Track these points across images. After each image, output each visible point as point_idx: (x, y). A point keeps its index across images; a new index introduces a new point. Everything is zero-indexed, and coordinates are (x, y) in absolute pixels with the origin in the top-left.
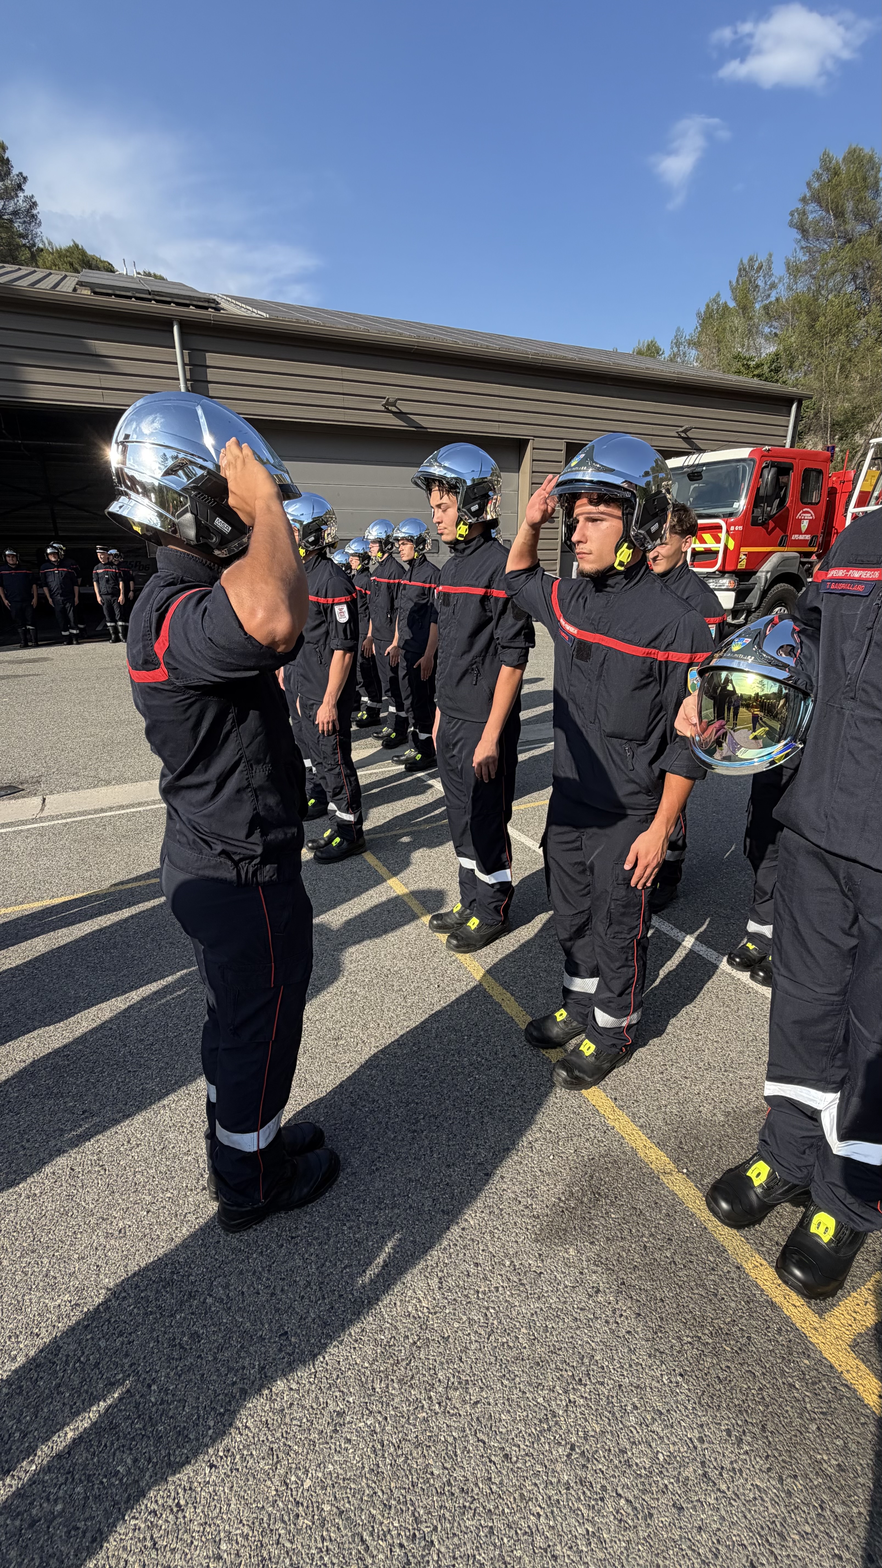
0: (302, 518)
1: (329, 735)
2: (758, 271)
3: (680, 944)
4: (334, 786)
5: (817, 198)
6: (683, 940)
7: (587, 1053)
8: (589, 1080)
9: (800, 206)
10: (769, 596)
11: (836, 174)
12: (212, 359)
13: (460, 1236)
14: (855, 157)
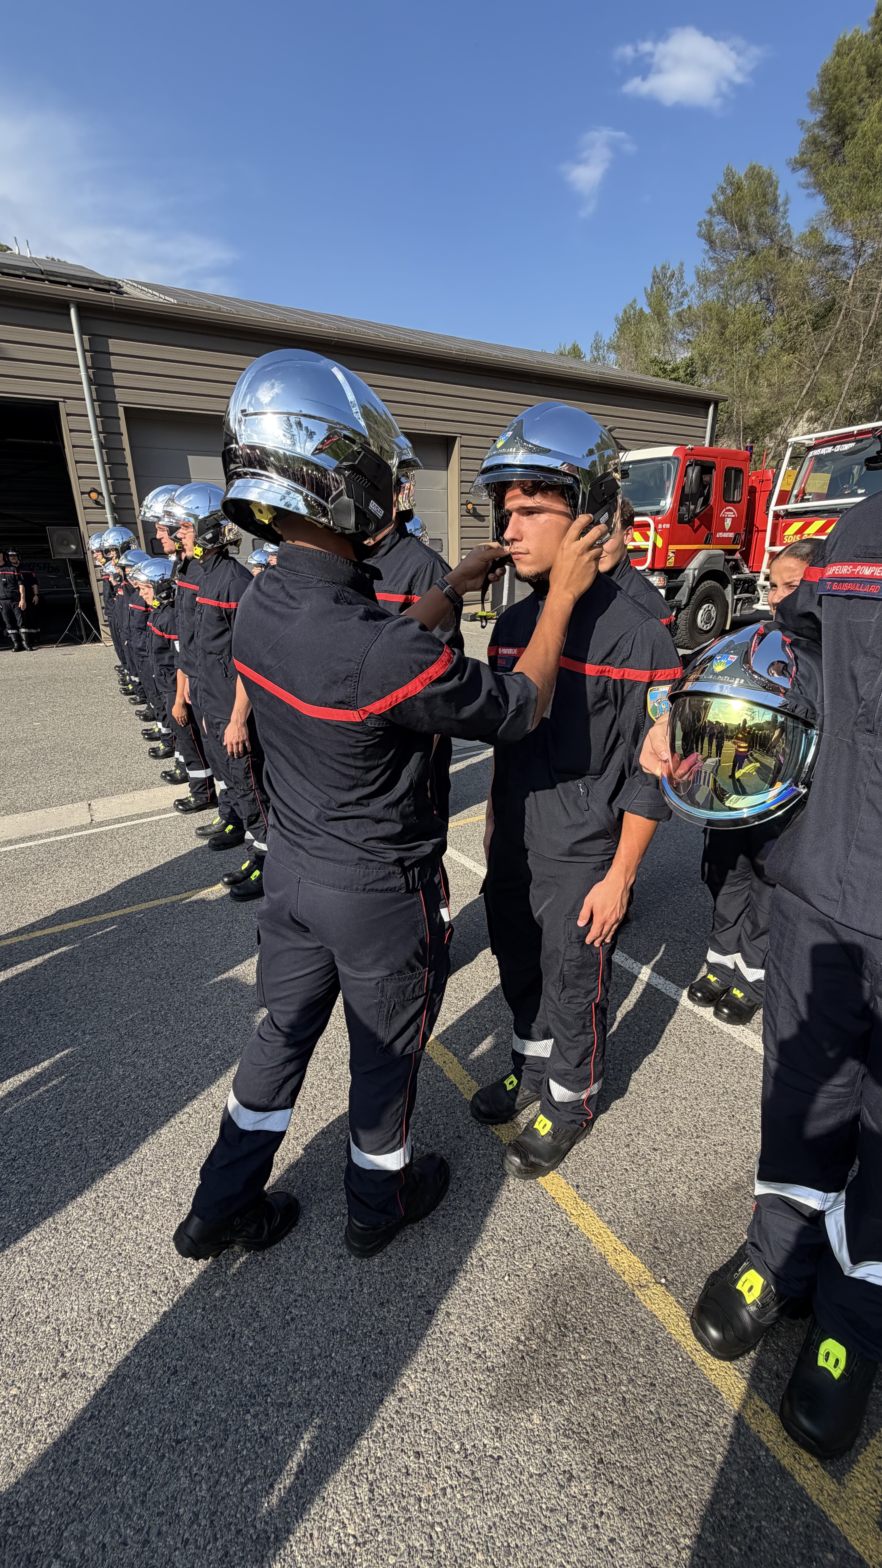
0: (197, 512)
1: (239, 758)
2: (670, 280)
3: (636, 977)
4: (248, 814)
5: (722, 211)
6: (639, 973)
7: (543, 1132)
8: (547, 1165)
9: (707, 217)
10: (697, 593)
11: (739, 188)
12: (114, 345)
13: (397, 1412)
14: (755, 173)
